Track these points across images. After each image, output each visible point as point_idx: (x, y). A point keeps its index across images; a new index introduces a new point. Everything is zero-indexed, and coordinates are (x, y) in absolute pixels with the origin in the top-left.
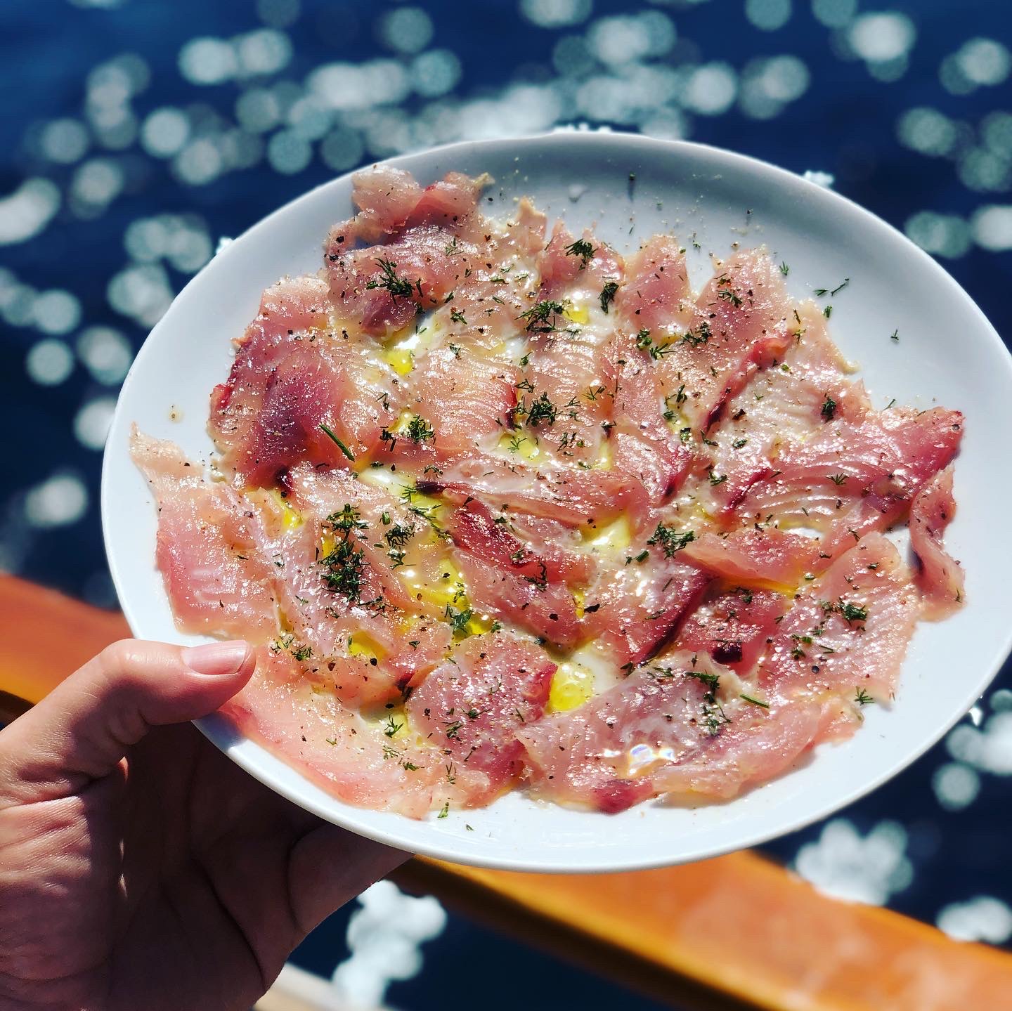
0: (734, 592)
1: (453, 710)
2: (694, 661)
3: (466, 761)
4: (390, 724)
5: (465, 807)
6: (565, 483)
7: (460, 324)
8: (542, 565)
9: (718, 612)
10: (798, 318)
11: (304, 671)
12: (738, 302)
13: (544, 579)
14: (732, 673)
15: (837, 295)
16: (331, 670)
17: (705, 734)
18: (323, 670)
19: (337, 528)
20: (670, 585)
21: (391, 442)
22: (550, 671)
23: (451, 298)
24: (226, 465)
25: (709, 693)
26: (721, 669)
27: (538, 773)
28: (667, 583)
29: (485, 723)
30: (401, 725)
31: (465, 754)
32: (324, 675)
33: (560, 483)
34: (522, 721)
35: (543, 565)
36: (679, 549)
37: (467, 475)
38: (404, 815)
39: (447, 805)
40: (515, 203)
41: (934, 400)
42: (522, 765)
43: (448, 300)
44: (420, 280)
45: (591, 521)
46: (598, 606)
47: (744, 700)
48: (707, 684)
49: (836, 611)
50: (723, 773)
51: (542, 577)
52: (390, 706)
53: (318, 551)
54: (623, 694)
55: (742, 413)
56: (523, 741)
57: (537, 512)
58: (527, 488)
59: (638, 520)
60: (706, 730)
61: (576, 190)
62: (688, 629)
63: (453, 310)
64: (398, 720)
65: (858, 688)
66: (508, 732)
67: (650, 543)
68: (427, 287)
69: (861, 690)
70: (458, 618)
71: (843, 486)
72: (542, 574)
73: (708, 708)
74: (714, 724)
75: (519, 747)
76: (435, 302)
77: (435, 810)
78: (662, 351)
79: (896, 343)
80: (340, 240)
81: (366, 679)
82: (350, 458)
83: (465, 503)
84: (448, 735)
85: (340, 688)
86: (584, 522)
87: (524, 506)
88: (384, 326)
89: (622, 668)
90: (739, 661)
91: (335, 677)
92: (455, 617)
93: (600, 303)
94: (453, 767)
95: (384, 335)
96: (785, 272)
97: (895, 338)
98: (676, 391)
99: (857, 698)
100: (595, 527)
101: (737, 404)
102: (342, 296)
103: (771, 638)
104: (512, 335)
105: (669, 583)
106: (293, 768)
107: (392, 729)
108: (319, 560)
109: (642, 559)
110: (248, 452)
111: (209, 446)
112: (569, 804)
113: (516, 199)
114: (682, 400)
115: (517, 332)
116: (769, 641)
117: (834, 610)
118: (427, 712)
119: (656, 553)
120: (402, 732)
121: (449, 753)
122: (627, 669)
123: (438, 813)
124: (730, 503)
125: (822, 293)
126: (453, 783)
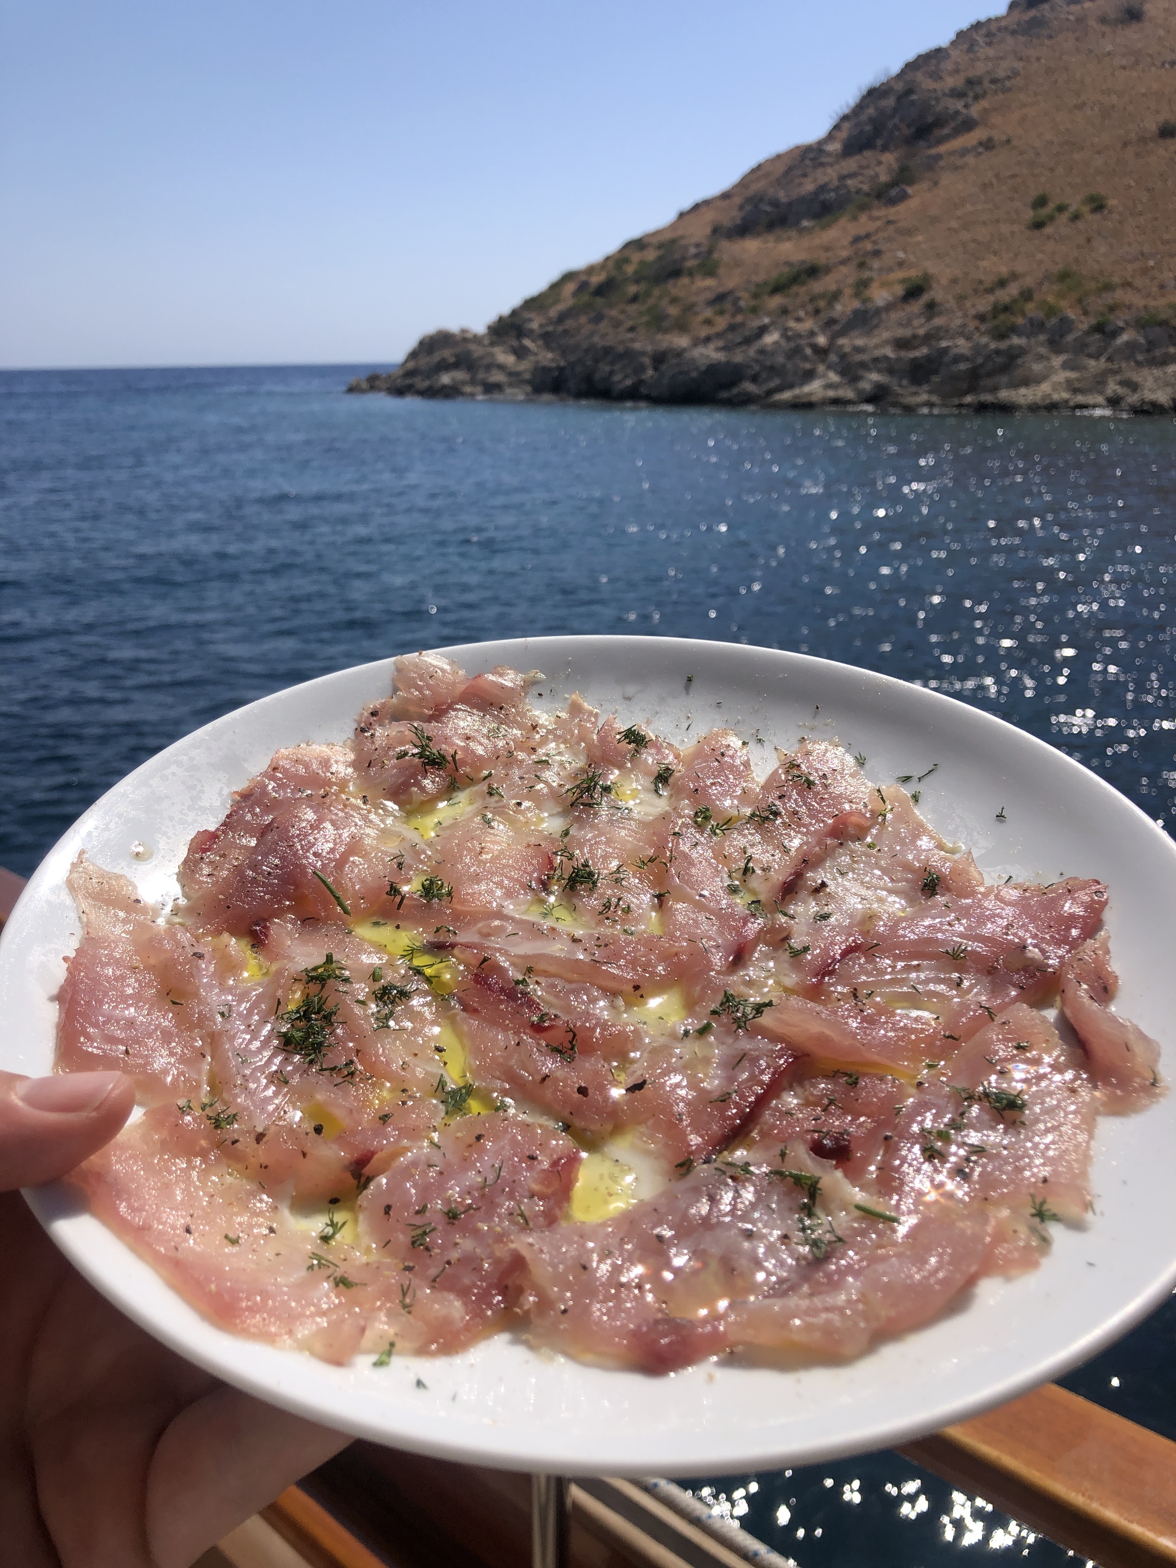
0: (832, 1075)
1: (425, 1207)
2: (783, 1155)
3: (434, 1280)
4: (329, 1223)
5: (422, 1351)
6: (606, 945)
7: (496, 798)
8: (571, 1030)
9: (811, 1099)
10: (882, 798)
11: (219, 1145)
12: (810, 784)
13: (572, 1049)
14: (839, 1174)
15: (923, 782)
16: (258, 1143)
17: (805, 1258)
18: (247, 1143)
19: (312, 980)
20: (742, 1062)
21: (398, 899)
22: (573, 1161)
23: (490, 775)
24: (190, 910)
25: (806, 1201)
26: (823, 1166)
27: (545, 1304)
28: (737, 1061)
29: (471, 1226)
30: (344, 1224)
31: (433, 1272)
32: (248, 1150)
33: (600, 946)
34: (526, 1224)
35: (572, 1033)
36: (754, 1017)
37: (487, 935)
38: (313, 1353)
39: (392, 1345)
40: (566, 699)
41: (1061, 874)
42: (520, 1291)
43: (486, 778)
44: (456, 753)
45: (636, 988)
46: (644, 1082)
47: (862, 1213)
48: (802, 1187)
49: (980, 1100)
50: (841, 1310)
51: (570, 1046)
52: (334, 1201)
53: (279, 1003)
54: (679, 1196)
55: (824, 885)
56: (525, 1252)
57: (569, 975)
58: (558, 948)
59: (698, 988)
60: (805, 1250)
61: (631, 690)
62: (767, 1116)
63: (490, 787)
64: (339, 1217)
65: (1033, 1196)
66: (500, 1238)
67: (714, 1012)
68: (464, 763)
69: (1038, 1200)
70: (453, 1093)
71: (962, 961)
72: (571, 1042)
73: (808, 1222)
74: (815, 1244)
75: (518, 1263)
76: (472, 780)
77: (368, 1352)
78: (724, 827)
79: (1002, 822)
80: (374, 714)
81: (304, 1155)
82: (346, 912)
83: (481, 964)
84: (413, 1243)
85: (266, 1167)
86: (629, 988)
87: (552, 969)
88: (411, 794)
89: (676, 1166)
90: (848, 1160)
91: (261, 1155)
92: (448, 1093)
93: (653, 787)
94: (411, 1290)
95: (410, 803)
96: (861, 762)
97: (1000, 817)
98: (742, 865)
99: (1034, 1211)
100: (642, 996)
101: (814, 877)
102: (369, 766)
103: (889, 1134)
104: (555, 812)
105: (741, 1060)
106: (156, 1270)
107: (330, 1230)
108: (279, 1013)
109: (703, 1031)
110: (220, 896)
111: (176, 890)
112: (589, 1357)
113: (566, 696)
114: (749, 874)
115: (560, 810)
116: (887, 1138)
117: (976, 1098)
118: (388, 1209)
119: (720, 1025)
120: (344, 1237)
121: (408, 1269)
122: (684, 1167)
123: (374, 1358)
124: (818, 975)
125: (906, 779)
126: (409, 1312)
